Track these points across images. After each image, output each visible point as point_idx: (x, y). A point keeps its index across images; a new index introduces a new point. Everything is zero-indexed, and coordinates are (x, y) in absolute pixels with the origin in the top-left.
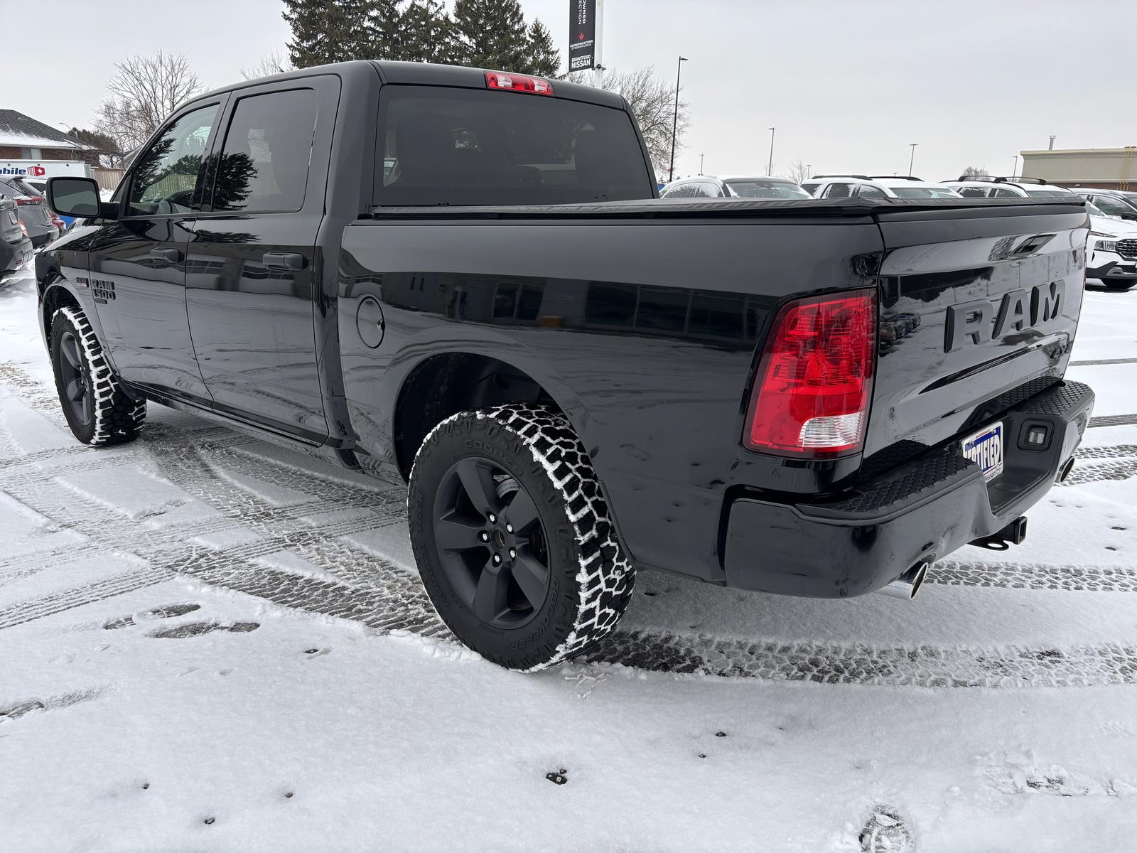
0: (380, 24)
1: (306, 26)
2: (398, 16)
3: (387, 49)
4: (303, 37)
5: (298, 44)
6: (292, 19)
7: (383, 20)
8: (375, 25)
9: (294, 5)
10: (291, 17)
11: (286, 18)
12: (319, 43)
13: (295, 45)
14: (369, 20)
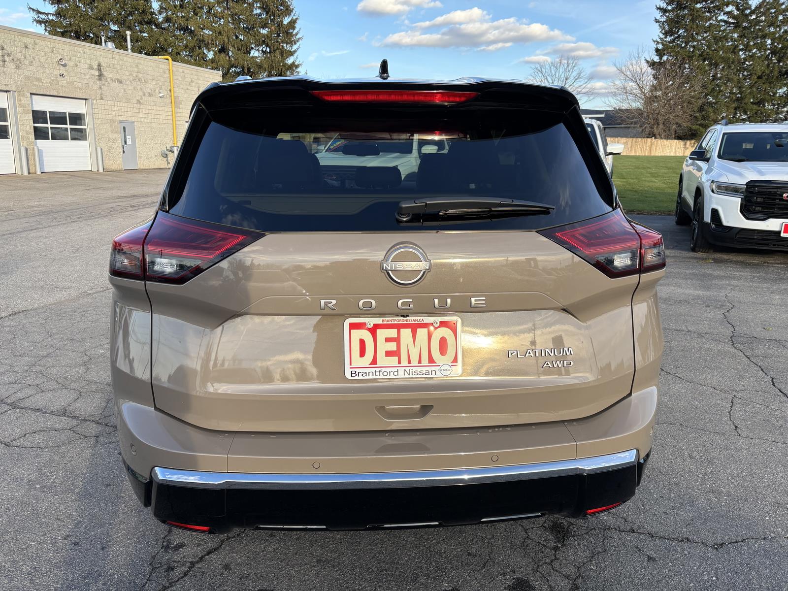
0: (734, 17)
1: (671, 26)
2: (750, 8)
3: (735, 35)
4: (666, 34)
5: (661, 39)
6: (661, 21)
7: (736, 13)
8: (728, 18)
9: (664, 11)
10: (660, 20)
11: (657, 21)
12: (679, 37)
13: (659, 40)
14: (724, 14)
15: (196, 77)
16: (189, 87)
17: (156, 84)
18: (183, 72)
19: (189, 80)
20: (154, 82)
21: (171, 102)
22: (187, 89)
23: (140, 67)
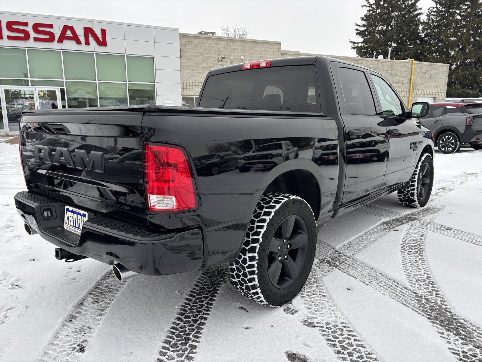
15: (429, 69)
16: (424, 76)
17: (403, 76)
18: (421, 67)
19: (424, 71)
20: (401, 75)
21: (410, 86)
22: (422, 77)
23: (394, 67)
